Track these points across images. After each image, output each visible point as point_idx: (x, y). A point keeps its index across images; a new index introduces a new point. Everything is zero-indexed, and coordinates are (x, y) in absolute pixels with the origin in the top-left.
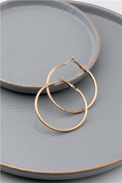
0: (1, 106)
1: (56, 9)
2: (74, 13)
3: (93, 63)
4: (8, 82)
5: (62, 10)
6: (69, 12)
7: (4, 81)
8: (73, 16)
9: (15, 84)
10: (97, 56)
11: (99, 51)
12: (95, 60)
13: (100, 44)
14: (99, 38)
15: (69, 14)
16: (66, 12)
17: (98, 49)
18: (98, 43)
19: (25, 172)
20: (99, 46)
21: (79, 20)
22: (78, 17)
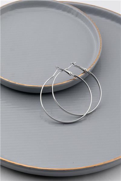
0: (1, 103)
1: (60, 11)
2: (77, 15)
3: (94, 64)
4: (11, 81)
5: (66, 12)
6: (73, 14)
7: (7, 80)
8: (77, 19)
9: (17, 83)
10: (99, 57)
11: (101, 52)
12: (96, 62)
13: (102, 46)
14: (101, 40)
15: (73, 16)
16: (70, 15)
17: (100, 50)
18: (99, 45)
19: (30, 168)
20: (100, 48)
21: (82, 22)
22: (81, 20)
